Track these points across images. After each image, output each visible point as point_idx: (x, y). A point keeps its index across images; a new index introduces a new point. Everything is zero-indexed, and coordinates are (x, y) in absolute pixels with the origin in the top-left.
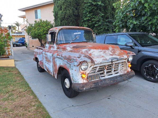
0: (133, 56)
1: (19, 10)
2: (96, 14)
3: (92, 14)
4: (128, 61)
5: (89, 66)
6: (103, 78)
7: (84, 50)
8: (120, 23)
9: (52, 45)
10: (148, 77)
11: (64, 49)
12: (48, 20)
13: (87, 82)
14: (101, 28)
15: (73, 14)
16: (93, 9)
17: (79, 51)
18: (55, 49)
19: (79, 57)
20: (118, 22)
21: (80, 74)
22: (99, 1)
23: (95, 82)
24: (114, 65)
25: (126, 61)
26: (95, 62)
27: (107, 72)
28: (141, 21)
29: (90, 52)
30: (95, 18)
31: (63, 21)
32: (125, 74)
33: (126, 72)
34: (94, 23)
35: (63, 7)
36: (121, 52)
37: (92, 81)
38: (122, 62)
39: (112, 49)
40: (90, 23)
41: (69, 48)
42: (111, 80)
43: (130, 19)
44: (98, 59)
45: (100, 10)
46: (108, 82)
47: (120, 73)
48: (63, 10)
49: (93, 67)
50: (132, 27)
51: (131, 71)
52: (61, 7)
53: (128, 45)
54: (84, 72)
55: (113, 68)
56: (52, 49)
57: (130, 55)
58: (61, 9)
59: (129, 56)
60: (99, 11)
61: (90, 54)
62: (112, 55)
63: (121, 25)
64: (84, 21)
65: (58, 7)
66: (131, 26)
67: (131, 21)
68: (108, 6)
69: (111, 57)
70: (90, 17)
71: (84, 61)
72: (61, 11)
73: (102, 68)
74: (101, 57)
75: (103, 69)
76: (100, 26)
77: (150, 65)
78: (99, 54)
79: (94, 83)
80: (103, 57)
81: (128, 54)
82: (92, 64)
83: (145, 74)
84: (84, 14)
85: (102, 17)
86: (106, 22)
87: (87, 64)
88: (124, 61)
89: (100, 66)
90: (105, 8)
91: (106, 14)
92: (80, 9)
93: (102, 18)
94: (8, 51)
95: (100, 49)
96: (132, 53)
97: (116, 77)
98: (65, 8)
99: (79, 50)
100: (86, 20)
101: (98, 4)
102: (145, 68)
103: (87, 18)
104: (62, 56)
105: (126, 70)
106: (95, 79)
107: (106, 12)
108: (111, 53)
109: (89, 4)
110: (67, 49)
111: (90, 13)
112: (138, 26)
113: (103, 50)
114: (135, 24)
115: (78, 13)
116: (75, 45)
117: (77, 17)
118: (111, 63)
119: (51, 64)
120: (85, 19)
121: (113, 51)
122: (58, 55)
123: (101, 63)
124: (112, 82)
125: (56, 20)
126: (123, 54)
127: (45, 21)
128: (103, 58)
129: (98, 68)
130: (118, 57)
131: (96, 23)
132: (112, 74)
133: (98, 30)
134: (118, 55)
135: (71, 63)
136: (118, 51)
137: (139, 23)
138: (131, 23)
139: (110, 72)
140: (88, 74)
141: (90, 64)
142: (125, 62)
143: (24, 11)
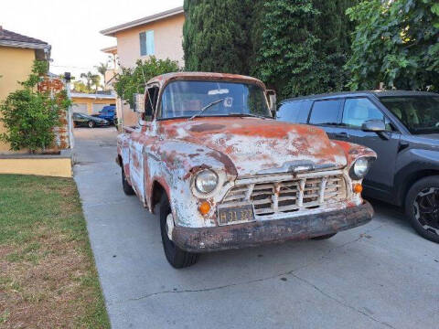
0: (370, 160)
1: (102, 32)
2: (299, 38)
3: (285, 39)
4: (352, 174)
5: (222, 181)
6: (265, 218)
7: (215, 137)
8: (361, 64)
9: (148, 123)
10: (426, 227)
11: (172, 133)
12: (172, 59)
13: (214, 225)
14: (311, 80)
15: (234, 41)
16: (289, 25)
17: (204, 140)
18: (153, 134)
19: (192, 156)
20: (358, 62)
21: (195, 201)
22: (305, 4)
23: (235, 228)
24: (303, 185)
25: (346, 173)
26: (239, 171)
27: (281, 204)
28: (426, 58)
29: (228, 143)
30: (293, 52)
31: (205, 61)
32: (337, 213)
33: (344, 206)
34: (290, 63)
35: (207, 22)
36: (329, 145)
37: (229, 223)
38: (335, 177)
39: (299, 136)
40: (279, 64)
41: (182, 130)
42: (287, 227)
43: (390, 52)
44: (248, 162)
45: (310, 28)
46: (276, 230)
47: (324, 209)
48: (205, 30)
49: (232, 184)
50: (394, 76)
51: (364, 203)
52: (202, 23)
53: (370, 128)
54: (208, 197)
55: (301, 193)
56: (147, 133)
57: (356, 156)
58: (201, 28)
59: (353, 159)
60: (305, 31)
61: (230, 149)
62: (294, 154)
63: (364, 71)
64: (264, 60)
65: (193, 22)
66: (393, 74)
67: (392, 58)
68: (333, 18)
69: (290, 158)
70: (279, 47)
71: (203, 167)
72: (201, 34)
73: (263, 190)
74: (260, 159)
75: (268, 193)
76: (307, 72)
77: (432, 190)
78: (254, 149)
79: (234, 231)
80: (265, 157)
81: (351, 153)
82: (229, 175)
83: (418, 216)
84: (263, 39)
85: (316, 47)
86: (328, 62)
87: (214, 175)
88: (339, 172)
89: (257, 185)
90: (325, 21)
91: (327, 39)
92: (254, 26)
93: (316, 49)
94: (62, 137)
95: (261, 136)
96: (366, 152)
97: (306, 218)
98: (212, 26)
99: (204, 136)
100: (269, 57)
101: (302, 12)
102: (419, 199)
103: (272, 52)
104: (159, 152)
105: (346, 200)
106: (239, 219)
107: (327, 34)
108: (294, 149)
109: (277, 13)
110: (177, 135)
111: (280, 35)
112: (414, 73)
113: (269, 139)
114: (405, 66)
115: (249, 37)
116: (199, 123)
117: (245, 48)
118: (290, 177)
119: (142, 173)
120: (266, 55)
121: (299, 143)
122: (153, 149)
123: (257, 175)
124: (289, 230)
125: (187, 57)
126: (336, 151)
127: (164, 60)
128: (263, 162)
129: (251, 188)
130: (315, 160)
131: (296, 66)
132: (297, 210)
133: (302, 85)
134: (316, 156)
135: (172, 172)
136: (317, 144)
137: (416, 65)
138: (394, 65)
139: (293, 202)
140: (220, 203)
141: (223, 177)
142: (341, 176)
143: (113, 35)
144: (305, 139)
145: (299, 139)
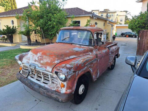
13: (21, 73)
36: (52, 62)
37: (23, 75)
39: (41, 55)
49: (23, 64)
54: (21, 66)
55: (42, 76)
62: (35, 61)
80: (29, 59)
81: (56, 67)
108: (37, 59)
121: (40, 58)
134: (41, 64)
140: (23, 69)
144: (43, 57)
145: (40, 56)
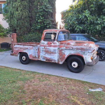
7: (85, 44)
11: (68, 44)
16: (45, 14)
18: (58, 44)
29: (89, 45)
30: (46, 21)
54: (92, 56)
60: (49, 16)
98: (21, 10)
99: (82, 44)
104: (73, 48)
110: (71, 44)
119: (56, 55)
122: (66, 48)
